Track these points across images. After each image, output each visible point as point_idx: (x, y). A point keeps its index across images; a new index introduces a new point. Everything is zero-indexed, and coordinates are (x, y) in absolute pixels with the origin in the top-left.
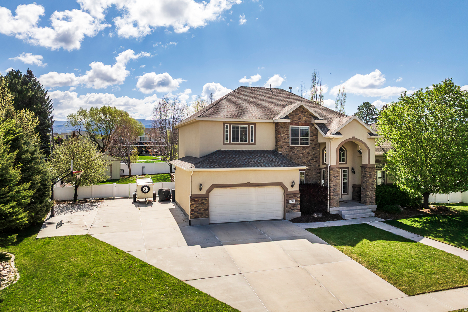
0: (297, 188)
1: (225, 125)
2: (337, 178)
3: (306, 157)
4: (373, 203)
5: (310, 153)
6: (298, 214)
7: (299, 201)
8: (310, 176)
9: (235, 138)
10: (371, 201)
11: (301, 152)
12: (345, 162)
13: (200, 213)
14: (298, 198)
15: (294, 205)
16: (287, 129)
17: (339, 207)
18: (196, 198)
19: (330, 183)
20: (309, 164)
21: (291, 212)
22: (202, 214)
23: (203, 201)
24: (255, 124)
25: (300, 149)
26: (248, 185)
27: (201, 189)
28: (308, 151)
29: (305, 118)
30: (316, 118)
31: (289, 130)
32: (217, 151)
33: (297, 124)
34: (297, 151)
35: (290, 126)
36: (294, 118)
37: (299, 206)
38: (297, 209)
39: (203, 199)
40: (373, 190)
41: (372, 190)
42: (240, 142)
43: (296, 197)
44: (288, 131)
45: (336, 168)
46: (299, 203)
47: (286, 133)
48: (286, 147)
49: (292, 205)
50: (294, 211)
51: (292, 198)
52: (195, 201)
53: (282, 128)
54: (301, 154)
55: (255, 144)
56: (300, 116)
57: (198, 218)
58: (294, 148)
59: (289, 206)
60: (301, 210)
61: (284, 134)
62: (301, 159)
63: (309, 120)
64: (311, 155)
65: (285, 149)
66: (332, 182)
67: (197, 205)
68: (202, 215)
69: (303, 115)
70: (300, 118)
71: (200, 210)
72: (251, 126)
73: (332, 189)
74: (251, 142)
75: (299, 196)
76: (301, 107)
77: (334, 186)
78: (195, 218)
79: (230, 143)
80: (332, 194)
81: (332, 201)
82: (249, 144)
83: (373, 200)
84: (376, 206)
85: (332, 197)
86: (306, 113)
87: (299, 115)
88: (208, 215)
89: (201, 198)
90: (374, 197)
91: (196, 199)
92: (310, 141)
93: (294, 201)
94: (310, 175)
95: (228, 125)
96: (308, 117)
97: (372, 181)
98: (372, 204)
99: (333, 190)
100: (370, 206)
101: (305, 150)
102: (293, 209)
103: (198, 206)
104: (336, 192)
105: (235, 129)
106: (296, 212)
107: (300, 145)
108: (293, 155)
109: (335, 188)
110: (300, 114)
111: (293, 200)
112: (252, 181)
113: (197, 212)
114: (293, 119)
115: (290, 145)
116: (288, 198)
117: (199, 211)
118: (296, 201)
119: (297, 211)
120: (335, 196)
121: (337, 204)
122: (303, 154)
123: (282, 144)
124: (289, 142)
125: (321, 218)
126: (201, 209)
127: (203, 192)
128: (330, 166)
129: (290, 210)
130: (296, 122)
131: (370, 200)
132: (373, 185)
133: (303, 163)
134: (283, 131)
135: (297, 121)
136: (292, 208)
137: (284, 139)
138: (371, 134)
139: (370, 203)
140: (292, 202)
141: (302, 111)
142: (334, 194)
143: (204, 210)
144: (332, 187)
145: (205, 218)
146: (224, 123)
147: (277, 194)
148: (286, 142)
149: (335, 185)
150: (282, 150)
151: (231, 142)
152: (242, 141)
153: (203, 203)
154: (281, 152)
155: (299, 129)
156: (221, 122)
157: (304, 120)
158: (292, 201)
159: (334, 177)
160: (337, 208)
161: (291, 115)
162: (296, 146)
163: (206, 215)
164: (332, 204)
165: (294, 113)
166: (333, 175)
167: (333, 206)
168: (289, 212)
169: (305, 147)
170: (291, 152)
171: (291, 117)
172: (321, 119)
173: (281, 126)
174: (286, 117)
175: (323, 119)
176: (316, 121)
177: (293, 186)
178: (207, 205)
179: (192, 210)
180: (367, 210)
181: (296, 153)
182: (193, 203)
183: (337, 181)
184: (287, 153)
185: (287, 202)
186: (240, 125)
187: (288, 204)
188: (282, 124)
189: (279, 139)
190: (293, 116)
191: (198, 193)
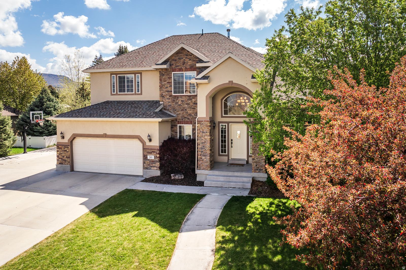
0: (156, 143)
1: (112, 76)
2: (206, 133)
3: (193, 108)
4: (261, 171)
5: (197, 104)
6: (157, 173)
7: (158, 157)
9: (122, 89)
10: (259, 168)
11: (186, 102)
13: (64, 160)
14: (157, 154)
15: (153, 162)
16: (168, 76)
17: (209, 170)
18: (61, 145)
21: (149, 169)
22: (65, 161)
23: (66, 149)
24: (141, 74)
25: (184, 99)
26: (105, 136)
27: (63, 137)
28: (195, 101)
29: (190, 62)
30: (201, 61)
31: (172, 78)
32: (105, 102)
33: (181, 70)
34: (182, 101)
35: (173, 73)
36: (177, 63)
37: (158, 163)
38: (157, 167)
39: (66, 147)
42: (126, 93)
43: (155, 153)
44: (170, 78)
45: (205, 121)
46: (157, 159)
47: (167, 81)
48: (168, 97)
49: (151, 161)
50: (153, 169)
51: (150, 153)
53: (164, 75)
54: (187, 104)
55: (141, 94)
56: (185, 60)
57: (62, 164)
58: (178, 98)
59: (147, 162)
60: (160, 168)
61: (166, 83)
62: (186, 110)
63: (194, 64)
65: (168, 99)
66: (200, 139)
67: (62, 152)
68: (65, 162)
69: (188, 59)
70: (184, 63)
71: (64, 157)
72: (137, 75)
74: (137, 93)
75: (158, 152)
76: (183, 49)
78: (60, 164)
79: (117, 94)
80: (200, 153)
81: (200, 162)
82: (135, 94)
83: (261, 166)
84: (266, 175)
85: (199, 157)
86: (191, 56)
87: (183, 60)
88: (71, 163)
89: (63, 145)
90: (264, 162)
91: (60, 147)
93: (153, 157)
95: (115, 76)
96: (193, 61)
98: (259, 172)
99: (202, 149)
100: (255, 173)
101: (191, 100)
104: (206, 151)
105: (122, 80)
106: (155, 170)
107: (184, 94)
108: (176, 105)
109: (204, 146)
110: (184, 58)
111: (151, 156)
112: (109, 133)
113: (61, 158)
114: (176, 64)
115: (173, 94)
116: (146, 153)
117: (63, 158)
118: (155, 157)
119: (156, 168)
120: (204, 156)
121: (207, 166)
122: (189, 104)
123: (164, 94)
124: (172, 91)
126: (64, 156)
127: (66, 140)
128: (197, 119)
129: (148, 166)
130: (180, 67)
131: (258, 166)
133: (189, 115)
134: (165, 79)
135: (181, 66)
136: (151, 165)
137: (166, 88)
139: (258, 170)
140: (150, 158)
141: (187, 54)
142: (202, 153)
143: (67, 157)
144: (200, 145)
145: (68, 165)
146: (112, 73)
148: (168, 91)
149: (203, 142)
150: (164, 100)
151: (118, 93)
152: (128, 91)
153: (66, 151)
154: (162, 103)
155: (183, 76)
156: (108, 73)
157: (190, 65)
158: (151, 157)
159: (203, 132)
160: (206, 171)
161: (173, 60)
162: (180, 96)
163: (69, 162)
164: (200, 165)
165: (176, 58)
166: (201, 130)
167: (202, 168)
168: (147, 168)
169: (190, 96)
170: (174, 102)
171: (173, 62)
172: (206, 62)
173: (162, 73)
174: (164, 63)
175: (208, 62)
176: (198, 65)
177: (150, 140)
178: (69, 152)
179: (57, 156)
180: (246, 180)
181: (179, 103)
182: (58, 150)
183: (206, 137)
184: (170, 104)
185: (145, 157)
186: (126, 75)
187: (147, 160)
188: (163, 71)
189: (161, 87)
190: (176, 60)
191: (61, 140)
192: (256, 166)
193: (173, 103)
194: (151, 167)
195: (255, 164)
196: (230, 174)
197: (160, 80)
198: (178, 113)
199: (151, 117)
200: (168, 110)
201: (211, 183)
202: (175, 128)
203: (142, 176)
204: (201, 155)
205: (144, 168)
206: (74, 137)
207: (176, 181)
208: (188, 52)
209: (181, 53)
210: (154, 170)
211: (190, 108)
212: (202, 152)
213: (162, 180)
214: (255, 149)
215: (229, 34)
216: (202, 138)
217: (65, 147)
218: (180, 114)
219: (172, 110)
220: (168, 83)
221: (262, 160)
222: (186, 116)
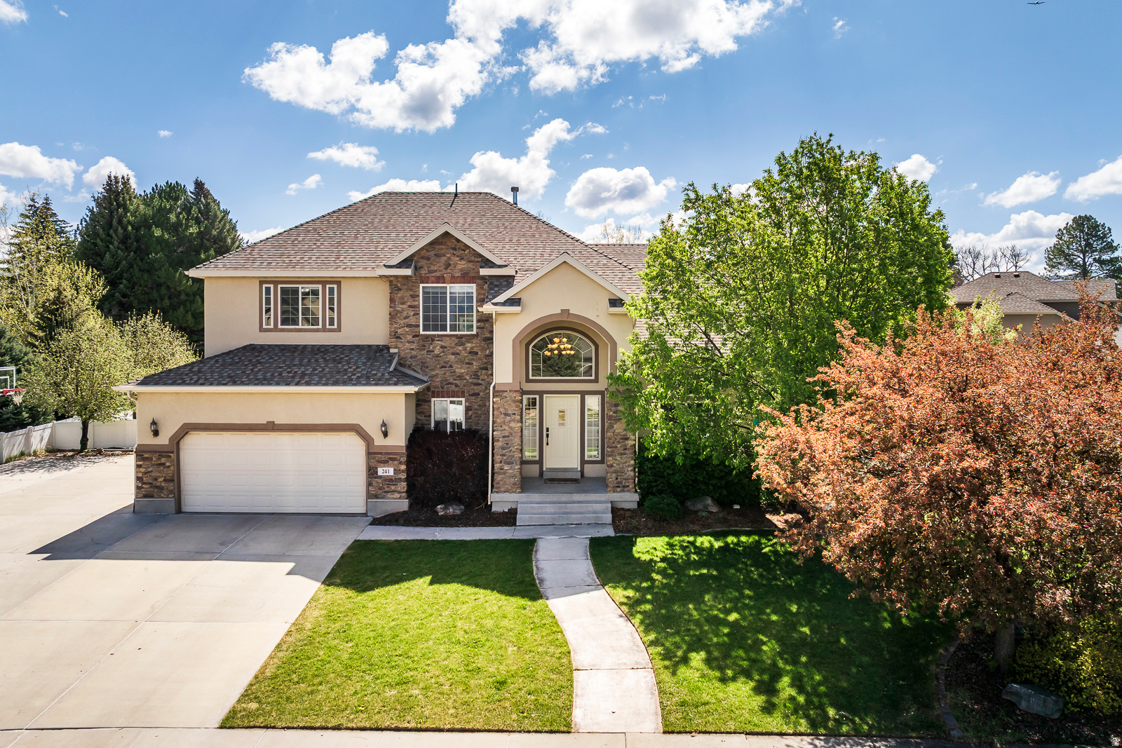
0: (398, 439)
1: (264, 286)
2: (514, 417)
3: (467, 363)
4: (626, 489)
5: (477, 353)
6: (403, 505)
7: (403, 471)
9: (289, 318)
10: (621, 483)
11: (452, 351)
12: (593, 378)
13: (157, 487)
14: (401, 463)
15: (389, 480)
16: (411, 293)
17: (519, 493)
18: (148, 452)
19: (493, 431)
20: (475, 381)
21: (382, 498)
22: (161, 488)
23: (163, 460)
24: (339, 283)
25: (447, 343)
26: (271, 427)
27: (156, 433)
28: (472, 348)
29: (462, 265)
30: (488, 263)
31: (419, 296)
32: (244, 348)
33: (440, 279)
34: (442, 347)
35: (421, 285)
36: (431, 264)
37: (404, 484)
38: (399, 492)
39: (163, 457)
40: (627, 452)
41: (622, 452)
42: (300, 326)
43: (396, 462)
44: (416, 296)
45: (512, 391)
46: (403, 476)
47: (409, 304)
48: (409, 337)
49: (385, 480)
50: (392, 496)
51: (384, 462)
52: (144, 459)
53: (400, 290)
54: (453, 354)
55: (339, 329)
56: (449, 258)
57: (152, 497)
58: (433, 340)
59: (378, 483)
60: (410, 493)
61: (404, 306)
62: (451, 366)
63: (474, 269)
64: (480, 359)
65: (409, 342)
66: (500, 428)
67: (150, 469)
68: (161, 492)
69: (458, 256)
70: (448, 266)
71: (156, 480)
72: (328, 286)
73: (497, 444)
74: (328, 327)
75: (404, 459)
76: (446, 234)
77: (504, 437)
78: (145, 496)
79: (276, 329)
80: (498, 458)
81: (498, 478)
82: (324, 330)
83: (626, 479)
84: (636, 497)
85: (497, 466)
86: (464, 251)
87: (445, 258)
88: (178, 494)
89: (156, 452)
90: (631, 470)
91: (146, 456)
92: (478, 321)
93: (390, 471)
95: (272, 286)
96: (471, 262)
97: (625, 430)
98: (623, 491)
99: (503, 448)
100: (616, 494)
101: (463, 344)
102: (389, 492)
103: (152, 471)
104: (512, 454)
105: (289, 297)
106: (396, 498)
107: (448, 332)
108: (430, 356)
109: (507, 444)
110: (449, 256)
111: (387, 469)
112: (280, 420)
113: (150, 483)
114: (428, 267)
115: (422, 332)
116: (373, 464)
117: (154, 483)
118: (395, 470)
119: (397, 495)
120: (508, 463)
121: (515, 484)
122: (458, 354)
123: (399, 331)
124: (419, 326)
126: (159, 477)
127: (163, 440)
128: (494, 387)
129: (380, 492)
130: (438, 274)
131: (620, 480)
132: (627, 439)
133: (459, 376)
134: (402, 298)
135: (440, 271)
136: (386, 489)
137: (406, 318)
138: (616, 302)
139: (619, 487)
140: (385, 474)
141: (455, 245)
142: (506, 458)
143: (165, 480)
144: (498, 441)
145: (168, 497)
146: (264, 281)
147: (351, 452)
148: (409, 326)
149: (507, 434)
150: (400, 345)
151: (280, 326)
152: (305, 322)
153: (163, 464)
154: (396, 351)
155: (446, 293)
156: (254, 280)
157: (461, 270)
158: (386, 471)
159: (506, 414)
160: (513, 495)
161: (422, 258)
162: (438, 336)
163: (171, 492)
164: (498, 483)
165: (430, 253)
166: (501, 410)
167: (503, 489)
168: (376, 496)
169: (462, 336)
170: (424, 350)
171: (423, 263)
172: (500, 267)
173: (396, 286)
174: (404, 263)
175: (506, 266)
176: (484, 272)
177: (385, 434)
178: (172, 468)
179: (138, 479)
180: (597, 507)
181: (437, 352)
182: (141, 463)
183: (512, 425)
184: (414, 353)
185: (371, 472)
186: (300, 286)
187: (376, 478)
188: (398, 281)
189: (393, 317)
190: (428, 259)
191: (150, 440)
192: (617, 478)
193: (423, 352)
194: (386, 492)
195: (614, 475)
197: (392, 300)
198: (434, 373)
199: (389, 385)
200: (409, 367)
202: (426, 407)
203: (365, 515)
204: (501, 462)
205: (369, 496)
206: (187, 429)
207: (450, 519)
208: (458, 241)
209: (441, 244)
210: (394, 498)
211: (461, 362)
212: (504, 455)
213: (419, 520)
214: (614, 445)
215: (515, 197)
216: (504, 427)
217: (161, 456)
218: (436, 375)
219: (419, 367)
220: (410, 306)
221: (629, 466)
222: (451, 381)
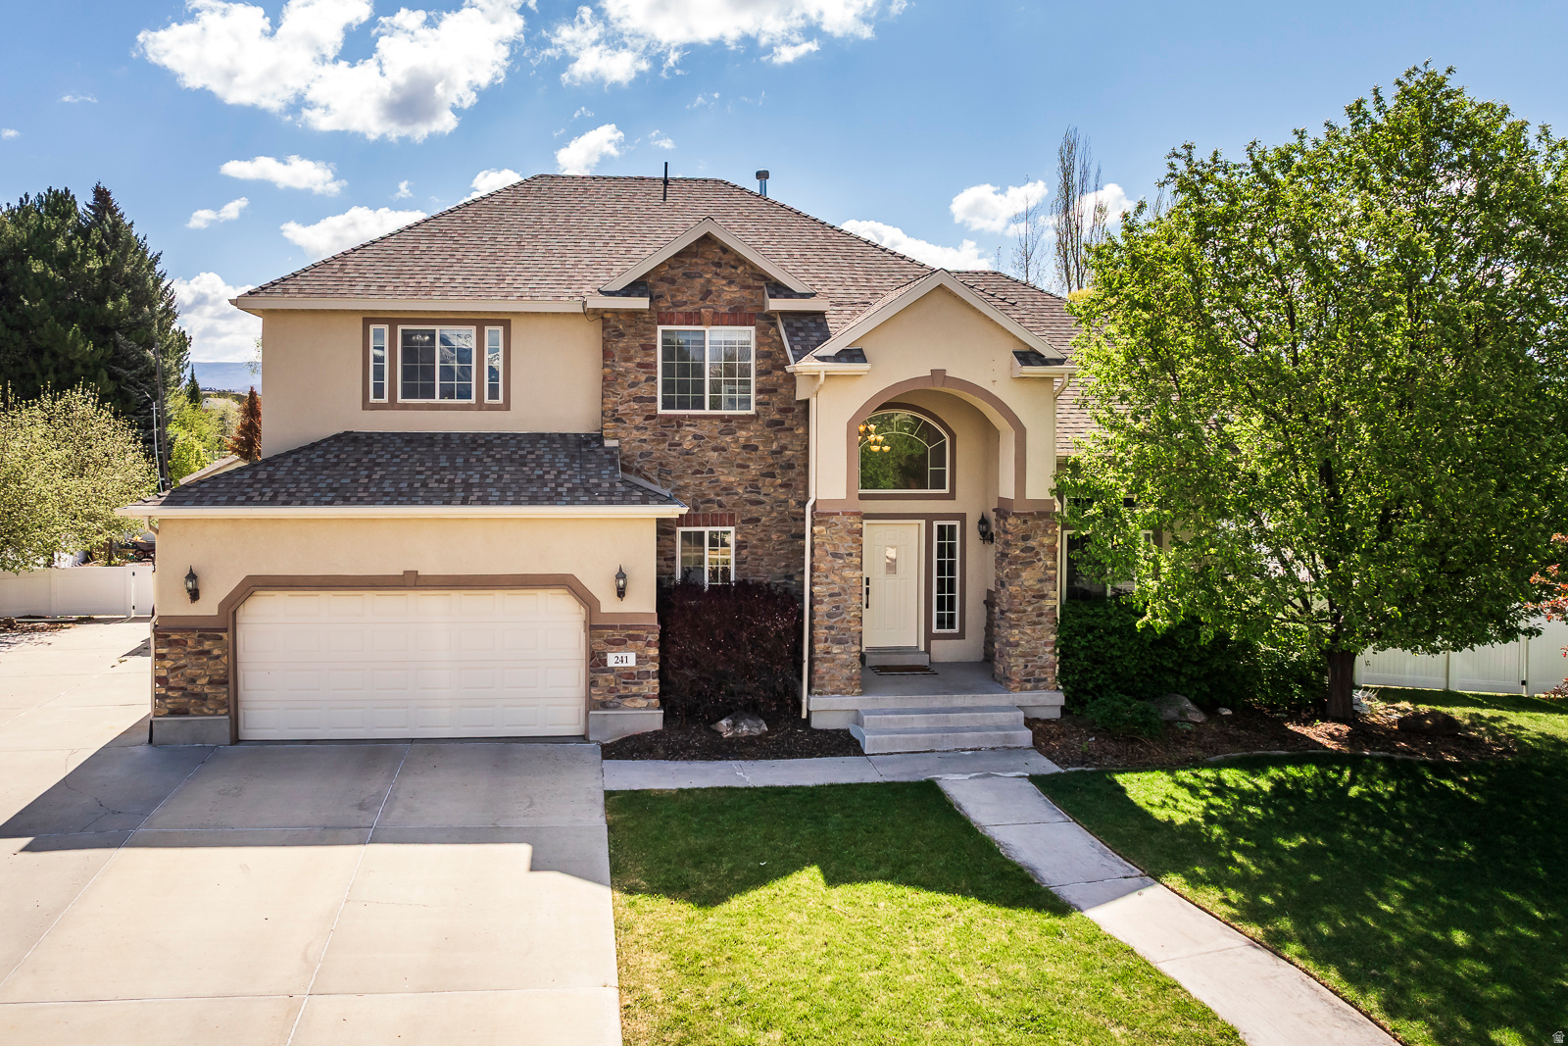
0: (643, 602)
1: (372, 327)
2: (848, 560)
3: (740, 466)
4: (1041, 684)
5: (756, 448)
6: (648, 718)
7: (653, 659)
8: (760, 552)
9: (417, 385)
10: (1032, 674)
11: (713, 443)
12: (947, 491)
13: (195, 695)
14: (649, 645)
15: (629, 676)
16: (643, 341)
17: (860, 694)
18: (175, 630)
19: (812, 584)
20: (753, 497)
21: (615, 708)
22: (202, 698)
23: (207, 645)
24: (506, 324)
25: (705, 429)
26: (411, 581)
27: (194, 595)
28: (748, 439)
29: (732, 293)
30: (780, 290)
31: (655, 347)
32: (337, 437)
33: (693, 318)
34: (695, 437)
35: (660, 328)
36: (678, 290)
37: (655, 682)
38: (646, 697)
39: (208, 638)
40: (1042, 619)
41: (1036, 619)
42: (437, 400)
43: (640, 643)
44: (649, 348)
45: (844, 514)
46: (654, 667)
47: (638, 360)
48: (639, 420)
49: (620, 676)
50: (632, 705)
51: (618, 643)
52: (171, 644)
53: (622, 335)
54: (715, 449)
55: (506, 406)
56: (709, 281)
57: (186, 713)
58: (680, 425)
59: (607, 680)
60: (665, 699)
61: (630, 365)
62: (711, 471)
63: (752, 301)
64: (762, 458)
65: (638, 428)
66: (824, 580)
67: (183, 662)
68: (203, 705)
69: (724, 278)
70: (706, 294)
71: (193, 681)
72: (487, 328)
73: (820, 609)
74: (486, 400)
75: (655, 637)
77: (831, 595)
78: (172, 713)
79: (393, 405)
80: (821, 633)
81: (822, 668)
82: (480, 406)
83: (1042, 667)
84: (1061, 698)
85: (819, 647)
86: (735, 268)
87: (702, 281)
88: (232, 707)
89: (193, 630)
90: (1050, 652)
91: (175, 637)
92: (759, 391)
93: (631, 660)
94: (756, 547)
95: (386, 328)
96: (748, 287)
97: (1039, 581)
98: (1035, 688)
99: (830, 616)
100: (1024, 694)
101: (731, 432)
102: (627, 697)
103: (186, 666)
104: (845, 625)
105: (419, 346)
106: (640, 709)
107: (707, 411)
108: (674, 454)
109: (837, 608)
110: (708, 276)
111: (624, 655)
112: (430, 566)
113: (182, 689)
114: (673, 296)
115: (660, 411)
116: (600, 645)
117: (190, 687)
118: (638, 657)
119: (642, 703)
120: (840, 642)
121: (850, 679)
122: (724, 449)
123: (620, 408)
124: (655, 399)
125: (751, 740)
126: (199, 676)
127: (208, 606)
128: (814, 506)
129: (611, 697)
130: (689, 308)
131: (1029, 669)
132: (1044, 597)
133: (725, 489)
134: (626, 350)
135: (693, 303)
136: (622, 692)
137: (633, 385)
138: (1029, 356)
139: (1029, 681)
140: (620, 665)
141: (720, 259)
142: (833, 632)
143: (210, 683)
144: (822, 602)
145: (215, 714)
146: (369, 319)
148: (639, 399)
149: (836, 591)
150: (622, 434)
151: (400, 400)
152: (447, 393)
153: (207, 653)
154: (615, 443)
155: (703, 342)
156: (353, 317)
157: (730, 302)
158: (621, 659)
159: (835, 555)
160: (848, 698)
161: (662, 280)
162: (691, 417)
163: (223, 704)
164: (822, 678)
165: (676, 271)
166: (827, 547)
167: (829, 689)
168: (604, 705)
169: (731, 418)
170: (664, 441)
171: (663, 288)
172: (803, 296)
173: (616, 329)
174: (633, 289)
175: (813, 295)
176: (775, 304)
177: (621, 593)
178: (224, 659)
179: (158, 680)
180: (1002, 717)
181: (687, 445)
182: (164, 651)
183: (847, 573)
184: (646, 447)
185: (596, 662)
186: (438, 329)
187: (603, 671)
188: (619, 321)
189: (608, 383)
190: (673, 281)
191: (183, 608)
192: (1026, 666)
193: (661, 447)
194: (620, 697)
195: (1022, 660)
196: (939, 701)
197: (607, 354)
198: (681, 483)
200: (638, 471)
201: (893, 740)
202: (669, 543)
203: (583, 738)
204: (826, 640)
205: (592, 704)
206: (253, 586)
207: (746, 745)
208: (725, 249)
209: (695, 255)
210: (635, 708)
211: (728, 462)
212: (831, 628)
213: (689, 747)
214: (1021, 608)
215: (763, 188)
216: (833, 577)
217: (203, 638)
218: (686, 487)
219: (655, 472)
220: (640, 365)
221: (1046, 644)
222: (712, 496)
